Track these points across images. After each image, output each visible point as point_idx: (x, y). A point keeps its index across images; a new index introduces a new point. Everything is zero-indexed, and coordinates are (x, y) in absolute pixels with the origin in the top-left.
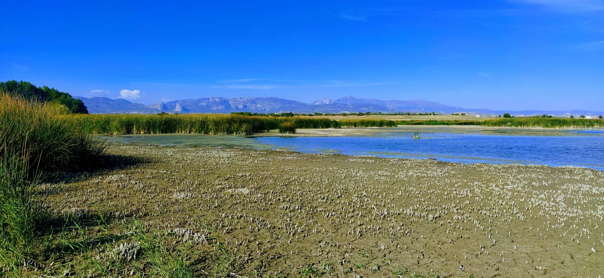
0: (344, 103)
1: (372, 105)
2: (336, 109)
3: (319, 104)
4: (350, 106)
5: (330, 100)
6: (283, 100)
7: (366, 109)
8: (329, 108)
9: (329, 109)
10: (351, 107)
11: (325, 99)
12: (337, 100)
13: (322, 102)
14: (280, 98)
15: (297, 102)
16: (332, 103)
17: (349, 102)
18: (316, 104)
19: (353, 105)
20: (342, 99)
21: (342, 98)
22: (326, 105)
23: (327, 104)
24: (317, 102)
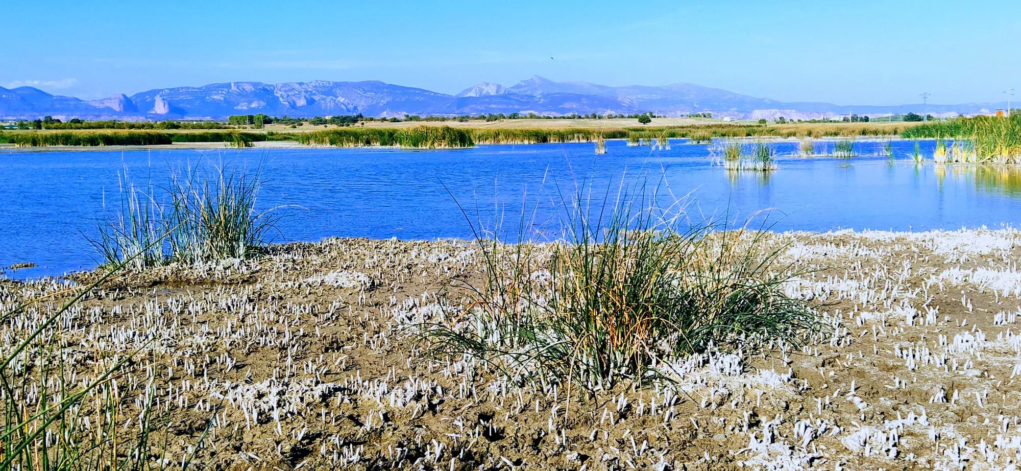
0: (529, 93)
1: (587, 97)
2: (511, 107)
3: (474, 95)
4: (540, 98)
5: (499, 87)
6: (393, 87)
7: (574, 106)
8: (495, 103)
9: (494, 106)
10: (542, 100)
11: (487, 85)
12: (513, 87)
13: (481, 90)
14: (387, 82)
15: (425, 91)
16: (502, 92)
17: (539, 92)
18: (468, 96)
19: (545, 96)
20: (523, 84)
21: (525, 81)
22: (488, 96)
23: (492, 94)
24: (470, 90)
